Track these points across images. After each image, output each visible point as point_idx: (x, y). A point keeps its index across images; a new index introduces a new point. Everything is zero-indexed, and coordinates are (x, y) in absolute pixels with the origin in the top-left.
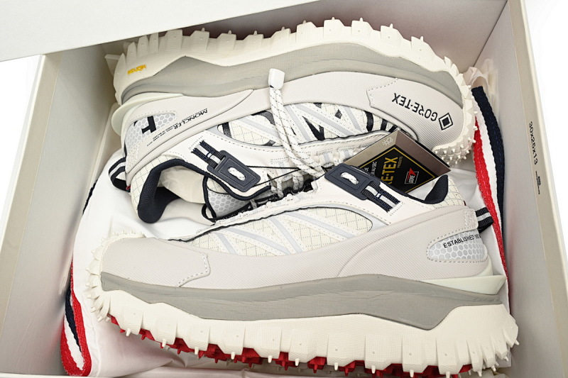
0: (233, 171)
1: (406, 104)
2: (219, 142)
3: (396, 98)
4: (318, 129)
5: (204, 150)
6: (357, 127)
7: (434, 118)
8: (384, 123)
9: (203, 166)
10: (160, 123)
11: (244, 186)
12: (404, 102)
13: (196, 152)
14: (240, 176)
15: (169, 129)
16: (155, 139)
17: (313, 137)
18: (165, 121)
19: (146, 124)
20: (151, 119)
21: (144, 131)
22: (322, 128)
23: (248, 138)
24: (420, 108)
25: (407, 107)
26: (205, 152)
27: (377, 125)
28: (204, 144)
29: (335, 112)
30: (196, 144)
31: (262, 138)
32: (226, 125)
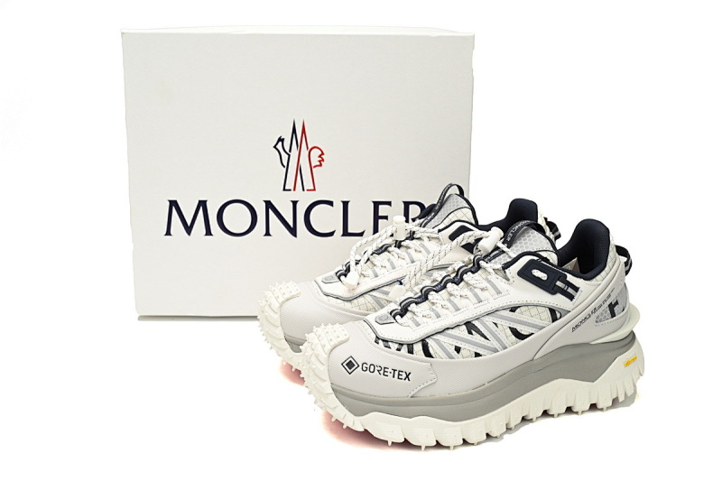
0: (543, 276)
1: (396, 372)
2: (558, 301)
3: (407, 376)
4: (473, 332)
5: (570, 292)
6: (438, 342)
7: (365, 365)
8: (411, 351)
9: (570, 278)
10: (606, 312)
12: (399, 375)
13: (576, 289)
14: (537, 273)
15: (600, 306)
16: (609, 296)
17: (476, 323)
18: (602, 314)
19: (616, 309)
20: (613, 315)
21: (617, 303)
22: (470, 333)
23: (534, 310)
24: (382, 372)
25: (395, 370)
26: (570, 290)
27: (418, 348)
28: (571, 297)
29: (462, 351)
30: (577, 296)
31: (522, 313)
32: (554, 319)
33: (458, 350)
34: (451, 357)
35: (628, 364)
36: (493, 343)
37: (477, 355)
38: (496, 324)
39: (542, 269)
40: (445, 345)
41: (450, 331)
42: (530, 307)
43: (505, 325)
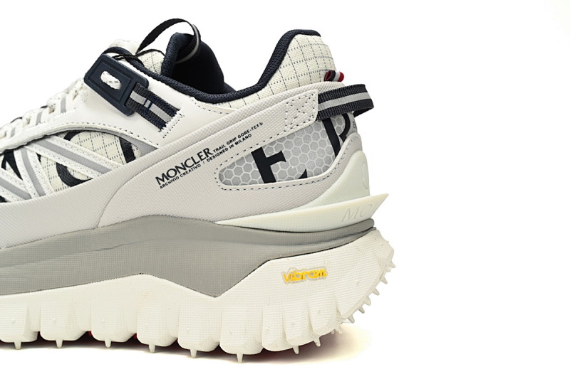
0: (115, 83)
2: (137, 127)
11: (102, 65)
13: (172, 111)
14: (106, 77)
15: (222, 150)
16: (247, 134)
19: (276, 168)
20: (268, 178)
21: (280, 157)
22: (3, 167)
23: (98, 140)
26: (155, 109)
28: (160, 124)
30: (172, 123)
31: (80, 143)
35: (292, 277)
36: (26, 184)
37: (2, 200)
38: (39, 156)
39: (115, 69)
42: (93, 134)
43: (52, 158)
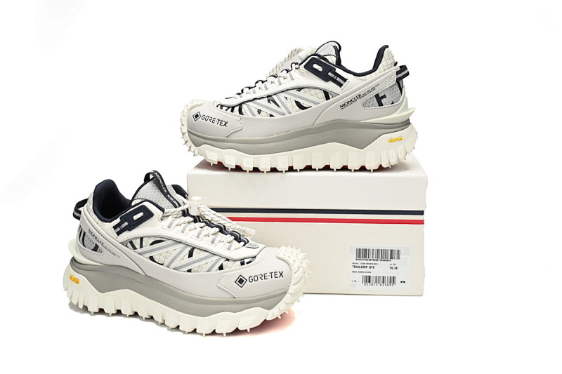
0: (320, 69)
2: (330, 86)
4: (271, 102)
5: (340, 81)
6: (248, 106)
9: (338, 71)
10: (373, 101)
11: (313, 61)
13: (345, 80)
14: (315, 66)
15: (365, 95)
16: (374, 89)
17: (274, 97)
19: (383, 101)
20: (381, 104)
21: (384, 97)
22: (269, 102)
23: (313, 91)
27: (237, 109)
28: (340, 85)
29: (262, 113)
30: (345, 85)
31: (304, 92)
32: (328, 98)
33: (259, 111)
34: (254, 115)
35: (391, 141)
36: (283, 109)
37: (271, 116)
38: (286, 98)
39: (320, 64)
40: (252, 108)
41: (257, 101)
42: (310, 89)
43: (292, 99)
